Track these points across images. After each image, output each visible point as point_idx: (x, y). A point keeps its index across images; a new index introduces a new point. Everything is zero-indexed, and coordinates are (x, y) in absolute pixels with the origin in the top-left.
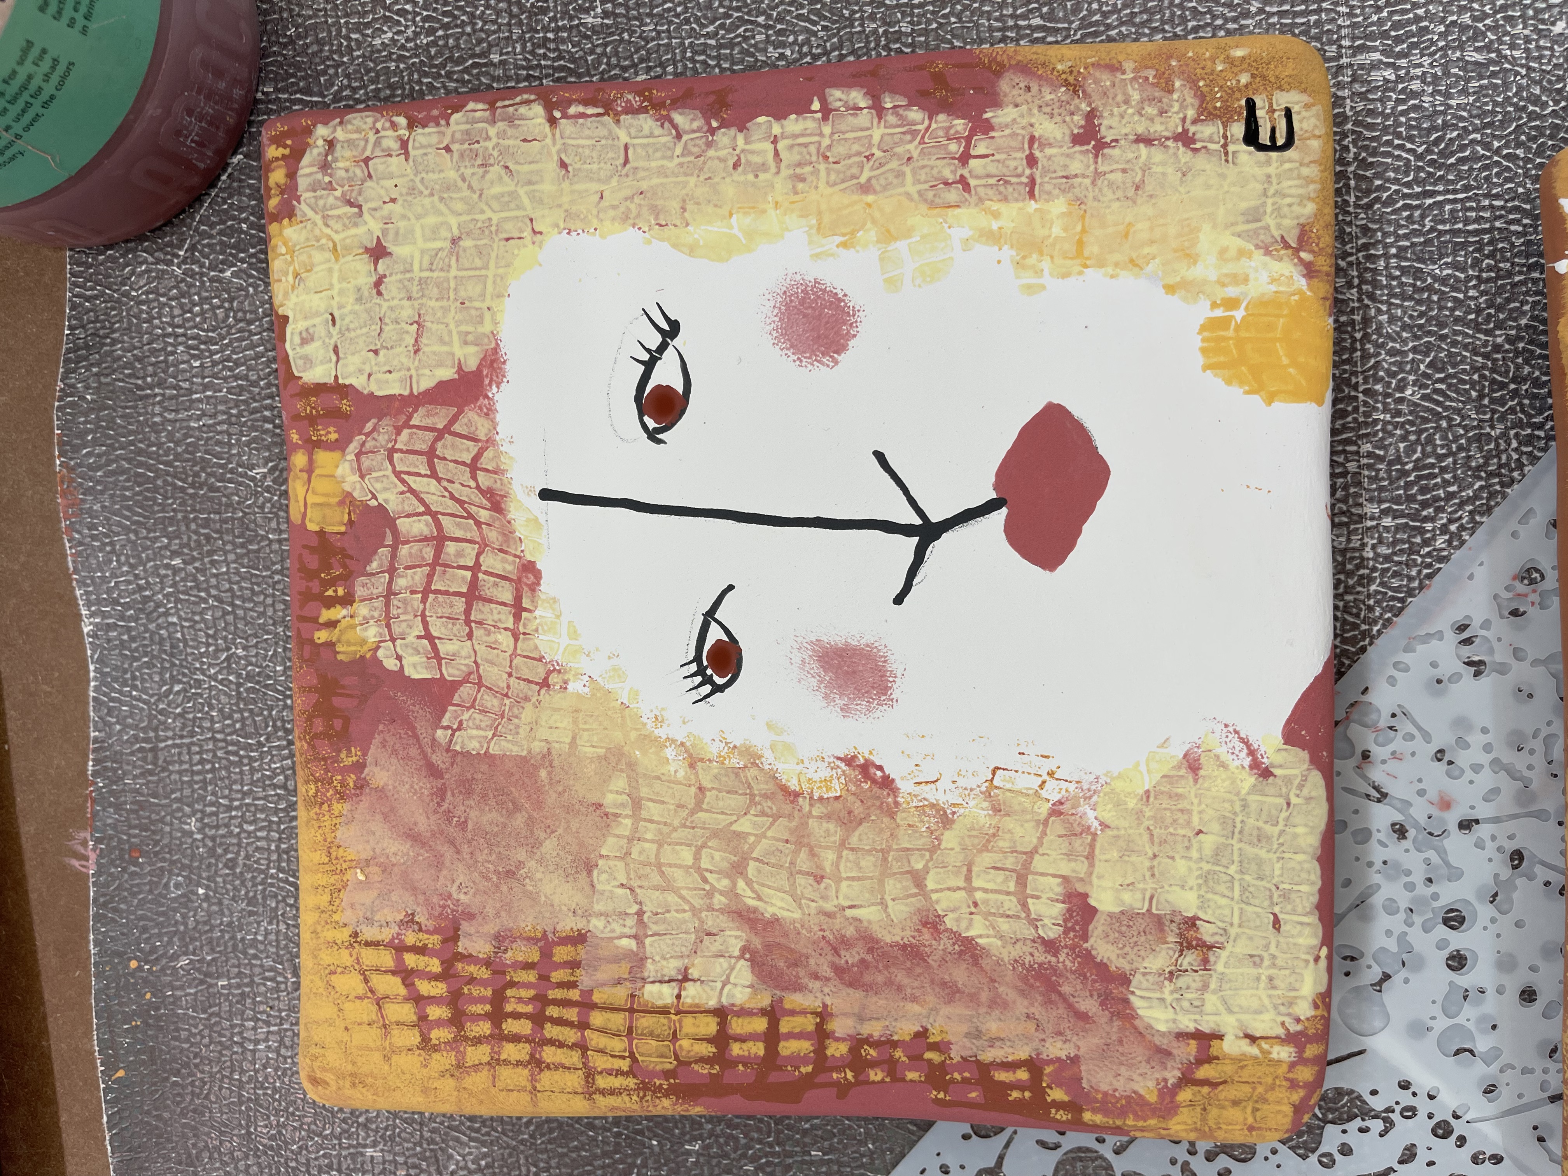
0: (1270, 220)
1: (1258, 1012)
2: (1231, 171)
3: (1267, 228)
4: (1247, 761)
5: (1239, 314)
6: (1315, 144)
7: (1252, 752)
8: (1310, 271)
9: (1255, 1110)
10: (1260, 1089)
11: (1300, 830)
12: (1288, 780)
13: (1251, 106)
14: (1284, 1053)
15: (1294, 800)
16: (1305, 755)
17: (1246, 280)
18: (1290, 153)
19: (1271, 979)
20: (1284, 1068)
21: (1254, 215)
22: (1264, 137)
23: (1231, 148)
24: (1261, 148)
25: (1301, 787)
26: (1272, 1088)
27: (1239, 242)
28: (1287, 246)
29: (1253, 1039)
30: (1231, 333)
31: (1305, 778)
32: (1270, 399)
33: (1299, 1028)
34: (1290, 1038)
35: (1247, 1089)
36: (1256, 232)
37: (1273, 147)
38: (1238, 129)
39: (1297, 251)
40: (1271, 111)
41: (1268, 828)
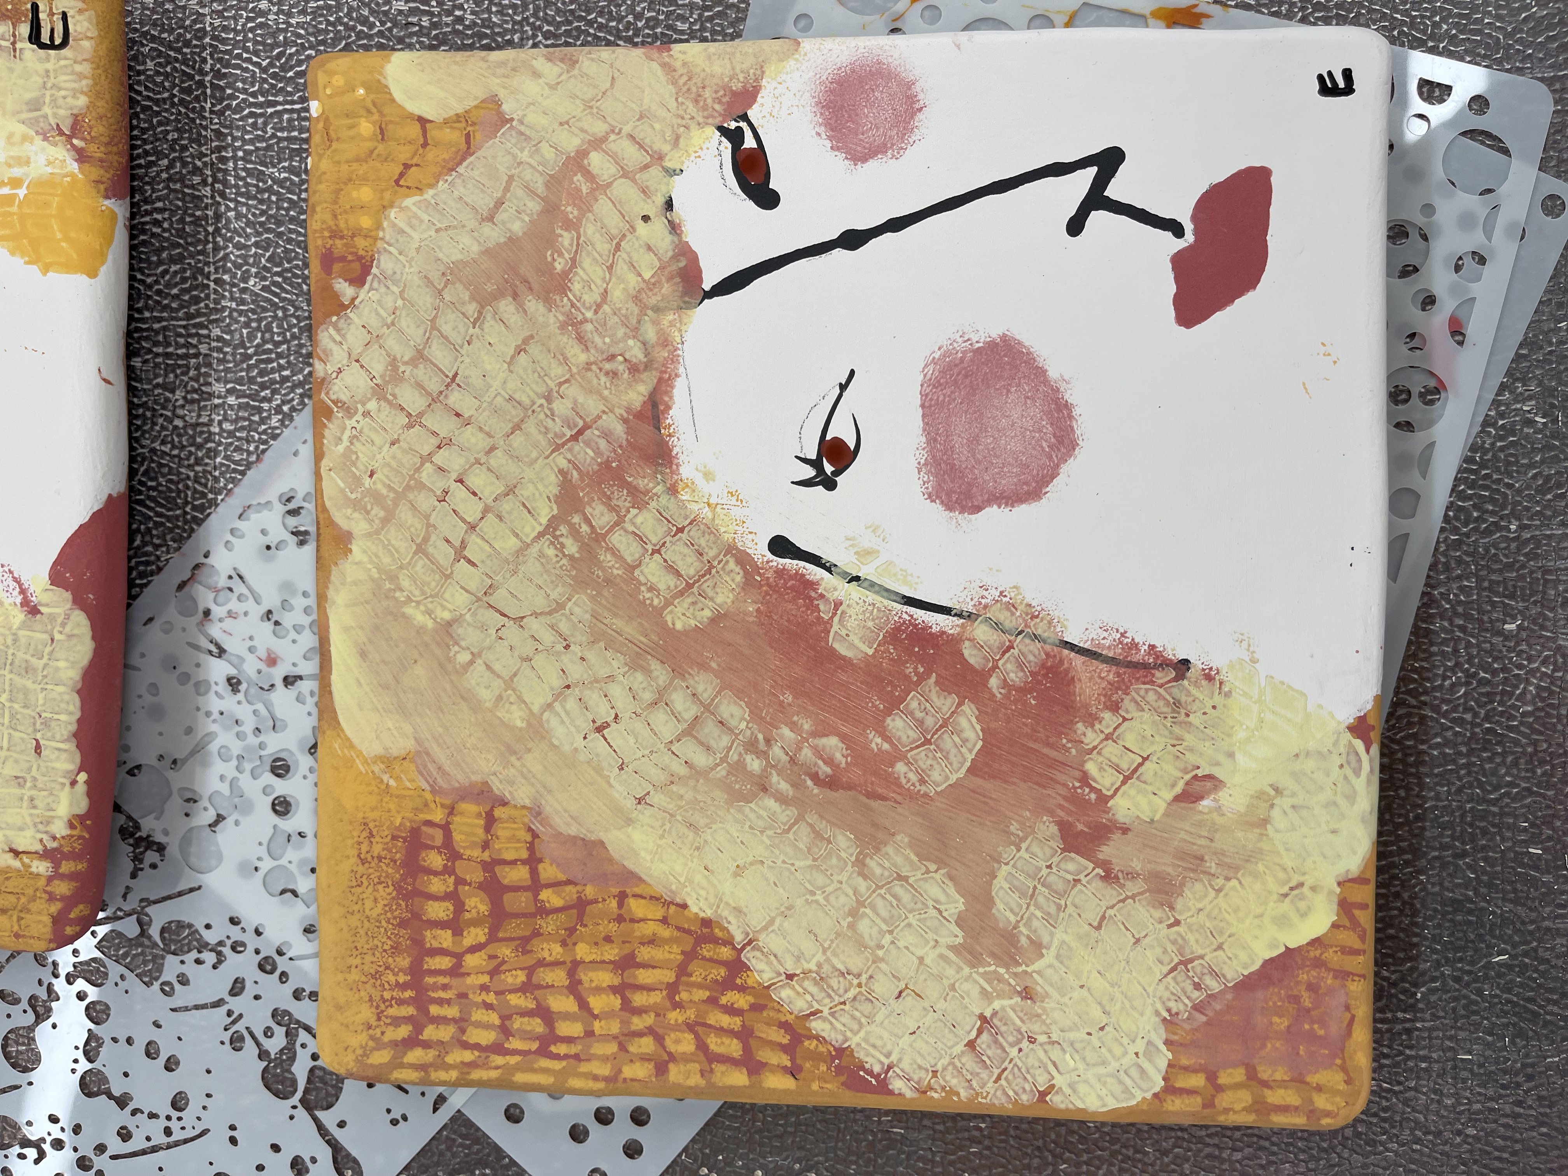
0: (47, 110)
1: (21, 829)
2: (18, 65)
3: (45, 116)
4: (19, 599)
5: (22, 192)
6: (86, 44)
7: (23, 591)
8: (81, 156)
9: (20, 919)
10: (23, 900)
11: (62, 664)
12: (52, 618)
13: (35, 8)
14: (42, 867)
15: (57, 636)
16: (68, 595)
17: (28, 162)
18: (65, 52)
19: (32, 799)
20: (42, 882)
21: (35, 105)
22: (45, 38)
23: (19, 45)
24: (42, 46)
25: (63, 625)
26: (33, 899)
27: (22, 128)
28: (61, 133)
29: (16, 853)
30: (15, 209)
31: (67, 617)
32: (45, 270)
33: (55, 845)
34: (47, 854)
35: (12, 899)
36: (37, 120)
37: (52, 46)
38: (24, 29)
39: (70, 138)
40: (51, 14)
41: (33, 661)
